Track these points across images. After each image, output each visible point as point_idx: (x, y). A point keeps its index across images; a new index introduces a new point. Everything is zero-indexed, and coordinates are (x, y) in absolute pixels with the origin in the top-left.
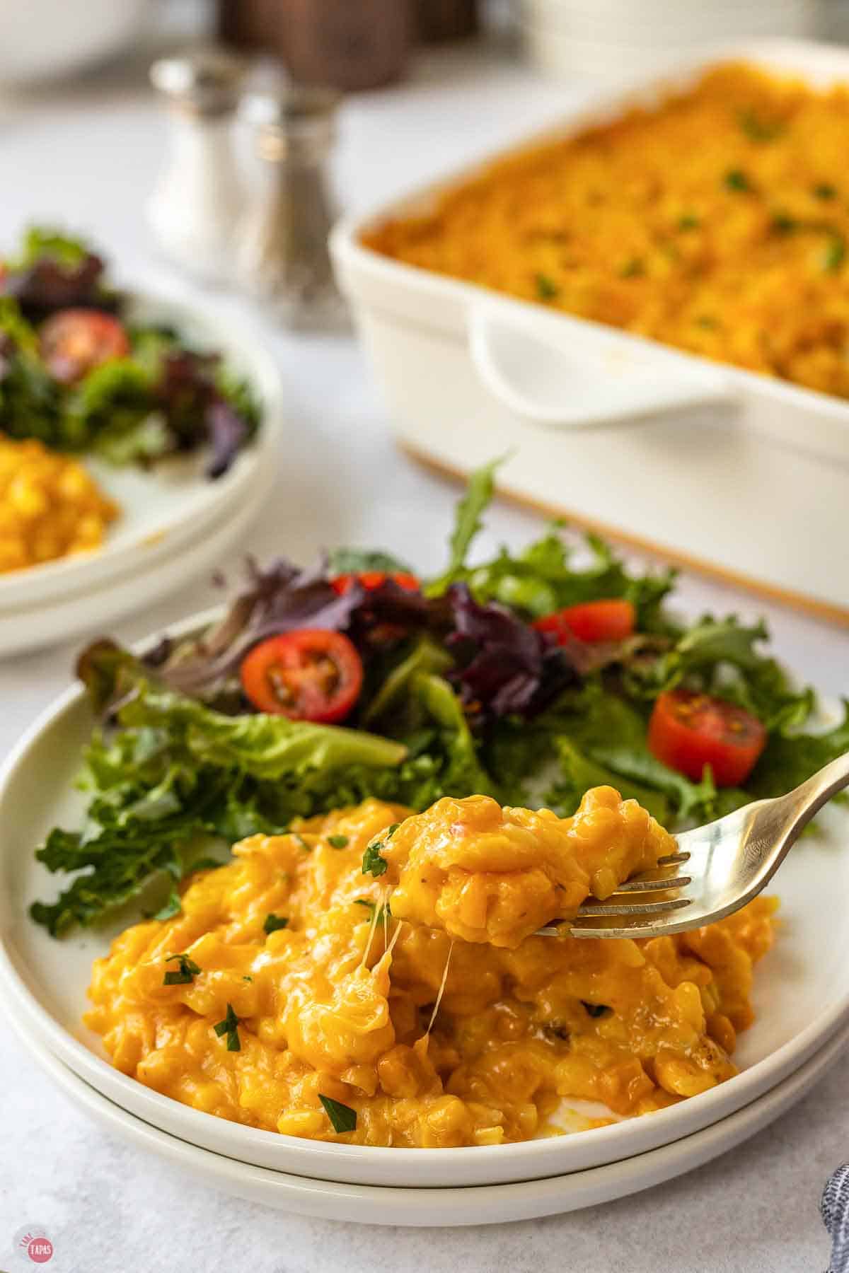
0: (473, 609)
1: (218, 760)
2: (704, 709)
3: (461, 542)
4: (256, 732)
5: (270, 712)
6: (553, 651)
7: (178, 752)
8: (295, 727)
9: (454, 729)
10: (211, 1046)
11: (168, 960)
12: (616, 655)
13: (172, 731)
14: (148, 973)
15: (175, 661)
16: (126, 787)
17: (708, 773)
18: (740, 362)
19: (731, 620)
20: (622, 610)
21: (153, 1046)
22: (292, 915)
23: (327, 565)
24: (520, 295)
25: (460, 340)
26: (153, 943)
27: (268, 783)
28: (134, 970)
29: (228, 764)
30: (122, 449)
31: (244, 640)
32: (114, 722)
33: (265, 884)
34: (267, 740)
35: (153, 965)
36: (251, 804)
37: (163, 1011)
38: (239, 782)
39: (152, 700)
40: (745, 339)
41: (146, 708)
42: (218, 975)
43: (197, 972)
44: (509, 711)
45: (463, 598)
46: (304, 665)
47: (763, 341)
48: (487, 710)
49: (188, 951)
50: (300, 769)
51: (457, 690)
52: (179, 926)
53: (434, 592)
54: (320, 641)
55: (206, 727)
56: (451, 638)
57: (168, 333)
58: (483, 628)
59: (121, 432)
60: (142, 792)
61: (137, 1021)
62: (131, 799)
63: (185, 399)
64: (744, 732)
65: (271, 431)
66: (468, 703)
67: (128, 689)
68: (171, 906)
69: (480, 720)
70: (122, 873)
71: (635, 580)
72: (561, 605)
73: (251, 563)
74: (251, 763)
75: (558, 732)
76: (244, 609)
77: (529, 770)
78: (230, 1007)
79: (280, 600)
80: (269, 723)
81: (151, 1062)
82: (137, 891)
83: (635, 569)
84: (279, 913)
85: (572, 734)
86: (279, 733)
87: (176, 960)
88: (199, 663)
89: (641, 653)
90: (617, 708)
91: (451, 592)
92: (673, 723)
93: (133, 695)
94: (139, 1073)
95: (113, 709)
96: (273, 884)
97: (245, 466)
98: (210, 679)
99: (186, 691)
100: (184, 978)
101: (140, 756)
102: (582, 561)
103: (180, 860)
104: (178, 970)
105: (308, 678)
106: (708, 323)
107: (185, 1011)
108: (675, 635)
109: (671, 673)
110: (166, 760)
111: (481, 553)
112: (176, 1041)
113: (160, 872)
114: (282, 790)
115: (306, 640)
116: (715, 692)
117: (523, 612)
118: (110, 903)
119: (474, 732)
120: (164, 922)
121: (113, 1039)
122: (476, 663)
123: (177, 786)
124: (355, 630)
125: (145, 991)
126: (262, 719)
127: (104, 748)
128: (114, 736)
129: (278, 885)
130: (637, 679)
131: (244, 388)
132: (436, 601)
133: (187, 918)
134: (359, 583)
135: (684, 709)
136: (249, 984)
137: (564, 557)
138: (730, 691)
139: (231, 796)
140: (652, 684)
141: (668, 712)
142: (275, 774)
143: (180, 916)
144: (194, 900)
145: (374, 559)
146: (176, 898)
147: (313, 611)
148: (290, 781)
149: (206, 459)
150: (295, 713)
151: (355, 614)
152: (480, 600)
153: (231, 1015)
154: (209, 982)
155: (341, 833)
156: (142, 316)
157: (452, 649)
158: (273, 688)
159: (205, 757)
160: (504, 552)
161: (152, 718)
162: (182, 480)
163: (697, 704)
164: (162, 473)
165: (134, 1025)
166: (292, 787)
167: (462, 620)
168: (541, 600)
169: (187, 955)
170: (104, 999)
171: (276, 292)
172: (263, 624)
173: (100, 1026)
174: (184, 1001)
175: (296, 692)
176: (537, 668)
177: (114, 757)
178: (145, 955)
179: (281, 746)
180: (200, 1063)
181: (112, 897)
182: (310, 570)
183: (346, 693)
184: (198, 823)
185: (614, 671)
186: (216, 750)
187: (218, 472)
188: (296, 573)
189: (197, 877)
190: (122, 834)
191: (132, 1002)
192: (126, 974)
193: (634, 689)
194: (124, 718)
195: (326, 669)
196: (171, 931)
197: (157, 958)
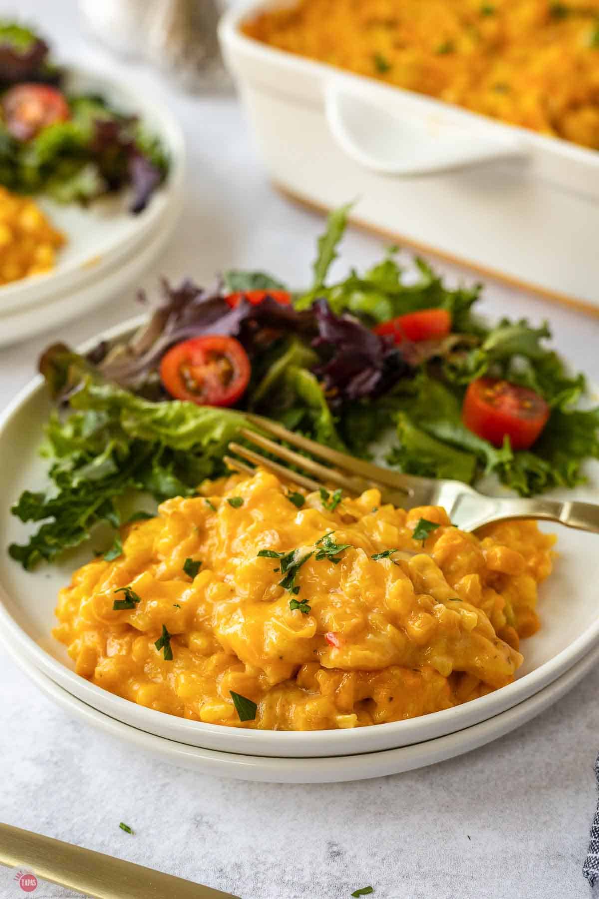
0: (332, 319)
1: (144, 436)
2: (503, 393)
3: (322, 266)
4: (172, 414)
5: (182, 399)
6: (391, 352)
7: (114, 428)
8: (202, 410)
9: (319, 409)
10: (151, 656)
11: (116, 592)
12: (437, 351)
13: (110, 413)
14: (100, 601)
15: (110, 360)
16: (76, 454)
17: (507, 440)
18: (526, 123)
19: (523, 323)
20: (441, 315)
21: (105, 655)
22: (204, 559)
23: (222, 285)
24: (362, 73)
25: (317, 106)
26: (102, 577)
27: (182, 452)
28: (90, 599)
29: (151, 438)
30: (67, 191)
31: (162, 342)
32: (66, 404)
33: (183, 535)
34: (180, 419)
35: (106, 596)
36: (170, 469)
37: (112, 629)
38: (161, 451)
39: (95, 390)
40: (529, 102)
41: (90, 396)
42: (153, 604)
43: (138, 600)
44: (359, 396)
45: (324, 311)
46: (207, 363)
47: (544, 103)
48: (342, 395)
49: (131, 585)
50: (205, 442)
51: (320, 379)
52: (121, 565)
53: (302, 305)
54: (219, 345)
55: (135, 410)
56: (316, 341)
57: (98, 100)
58: (339, 334)
59: (65, 178)
60: (88, 459)
61: (92, 636)
62: (80, 464)
63: (111, 153)
64: (533, 410)
65: (177, 177)
66: (329, 389)
67: (77, 381)
68: (115, 549)
69: (337, 403)
70: (74, 521)
71: (451, 291)
72: (396, 312)
73: (165, 283)
74: (168, 437)
75: (396, 409)
76: (162, 318)
77: (374, 437)
78: (164, 627)
79: (187, 312)
80: (182, 407)
81: (105, 667)
82: (87, 536)
83: (451, 282)
84: (194, 557)
85: (407, 410)
86: (189, 415)
87: (122, 592)
88: (128, 360)
89: (456, 349)
90: (440, 391)
91: (315, 305)
92: (481, 404)
93: (81, 387)
94: (97, 675)
95: (66, 397)
96: (188, 536)
97: (158, 204)
98: (136, 373)
99: (120, 382)
100: (128, 605)
101: (87, 431)
102: (412, 278)
103: (118, 513)
104: (124, 599)
105: (209, 372)
106: (502, 88)
107: (129, 629)
108: (482, 334)
109: (479, 366)
110: (106, 434)
111: (337, 275)
112: (124, 653)
113: (104, 522)
114: (191, 457)
115: (208, 344)
116: (511, 379)
117: (368, 318)
118: (67, 546)
119: (334, 412)
120: (111, 562)
121: (75, 648)
122: (333, 361)
123: (115, 453)
124: (244, 336)
125: (99, 615)
126: (177, 404)
127: (60, 425)
128: (66, 416)
129: (192, 537)
130: (453, 368)
131: (156, 143)
132: (303, 313)
133: (128, 559)
134: (247, 300)
135: (489, 393)
136: (178, 610)
137: (398, 274)
138: (522, 377)
139: (155, 462)
140: (465, 372)
141: (478, 395)
142: (185, 445)
143: (122, 557)
144: (132, 545)
145: (257, 278)
146: (119, 544)
147: (212, 321)
148: (198, 451)
149: (129, 198)
150: (201, 399)
151: (243, 324)
152: (336, 310)
153: (166, 633)
154: (148, 609)
155: (237, 495)
156: (77, 87)
157: (317, 349)
158: (184, 381)
159: (135, 434)
160: (354, 273)
161: (95, 403)
162: (112, 214)
163: (498, 388)
164: (97, 210)
165: (90, 639)
166: (200, 454)
167: (323, 327)
168: (381, 308)
169: (130, 588)
170: (68, 618)
171: (177, 66)
172: (175, 330)
173: (65, 639)
174: (127, 621)
175: (202, 383)
176: (380, 364)
177: (67, 432)
178: (96, 587)
179: (190, 425)
180: (143, 668)
181: (68, 540)
182: (209, 288)
183: (239, 383)
184: (131, 482)
185: (436, 362)
186: (143, 428)
187: (139, 209)
188: (199, 292)
189: (134, 526)
190: (75, 491)
191: (89, 623)
192: (84, 602)
193: (451, 376)
194: (74, 402)
195: (223, 366)
196: (115, 569)
197: (107, 590)
